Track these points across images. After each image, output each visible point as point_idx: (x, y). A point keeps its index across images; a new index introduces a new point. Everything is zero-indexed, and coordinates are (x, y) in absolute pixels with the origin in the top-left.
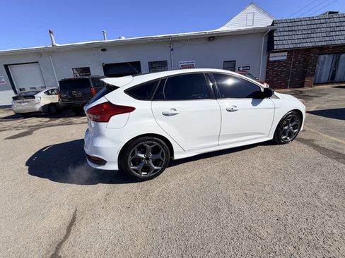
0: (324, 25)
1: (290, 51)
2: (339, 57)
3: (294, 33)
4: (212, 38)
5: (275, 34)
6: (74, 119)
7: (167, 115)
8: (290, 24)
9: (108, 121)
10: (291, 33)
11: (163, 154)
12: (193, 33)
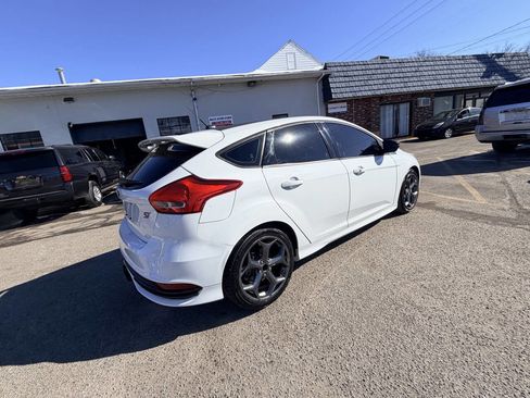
0: (379, 71)
1: (349, 101)
2: (398, 106)
3: (351, 79)
4: (252, 83)
5: (330, 80)
6: (27, 232)
7: (287, 188)
8: (345, 69)
9: (201, 210)
10: (347, 79)
11: (286, 254)
12: (225, 76)
